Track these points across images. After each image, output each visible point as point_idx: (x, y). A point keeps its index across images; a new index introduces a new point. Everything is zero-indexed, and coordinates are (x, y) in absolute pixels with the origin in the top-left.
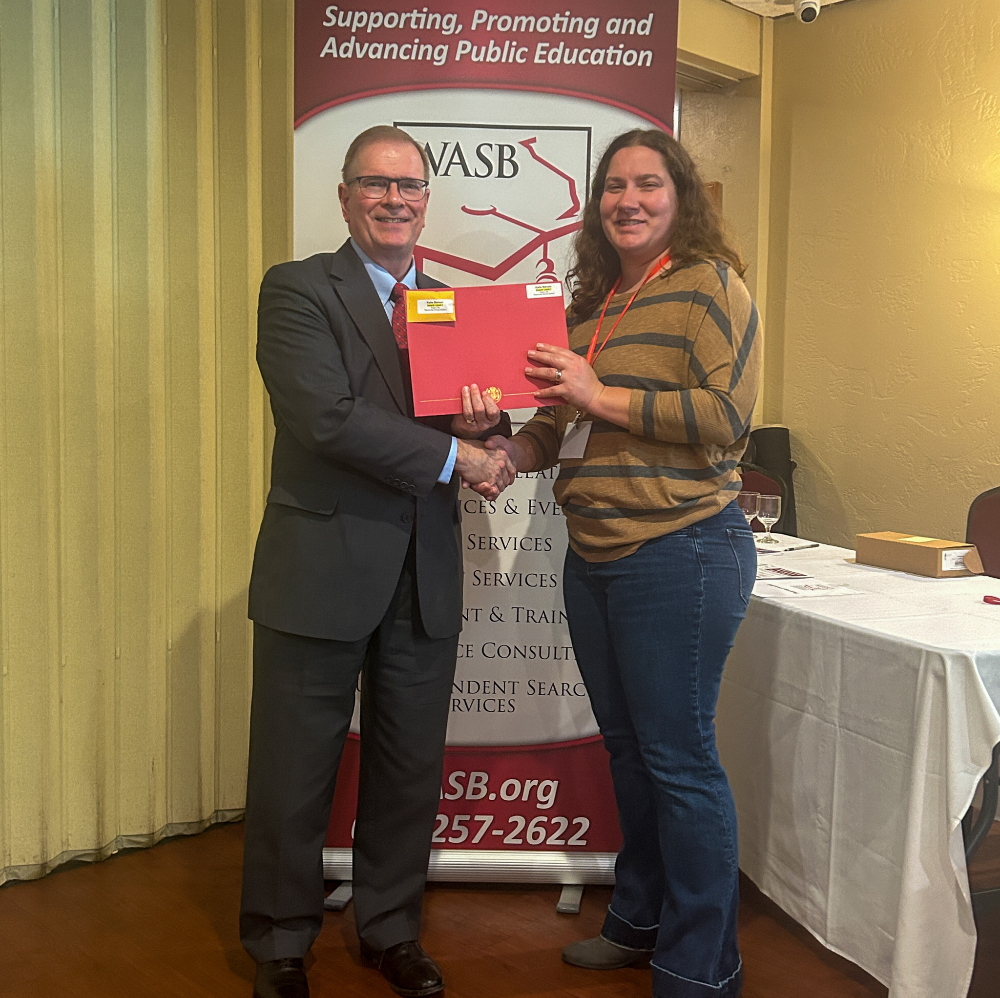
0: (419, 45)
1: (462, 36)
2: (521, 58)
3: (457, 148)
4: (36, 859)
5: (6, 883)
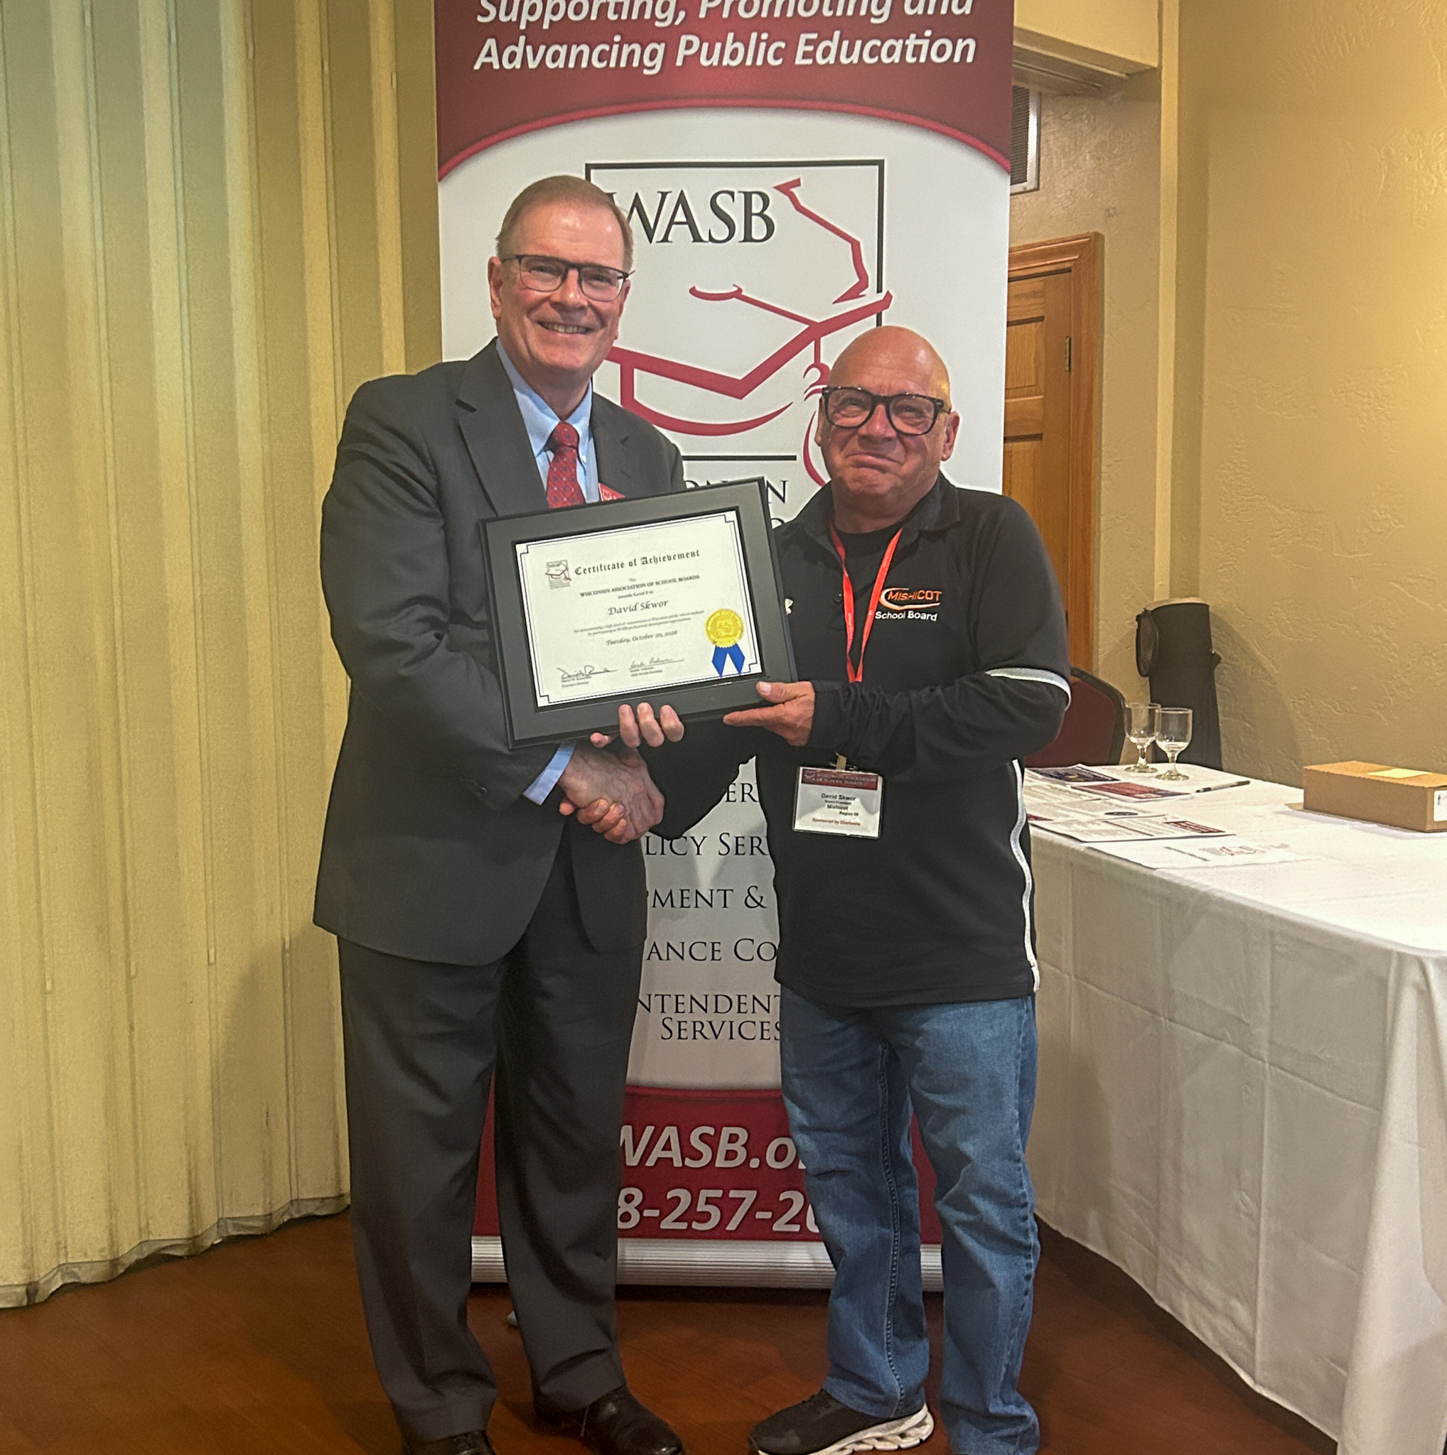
0: (621, 44)
1: (686, 28)
2: (776, 58)
3: (682, 200)
4: (104, 1254)
5: (61, 1287)
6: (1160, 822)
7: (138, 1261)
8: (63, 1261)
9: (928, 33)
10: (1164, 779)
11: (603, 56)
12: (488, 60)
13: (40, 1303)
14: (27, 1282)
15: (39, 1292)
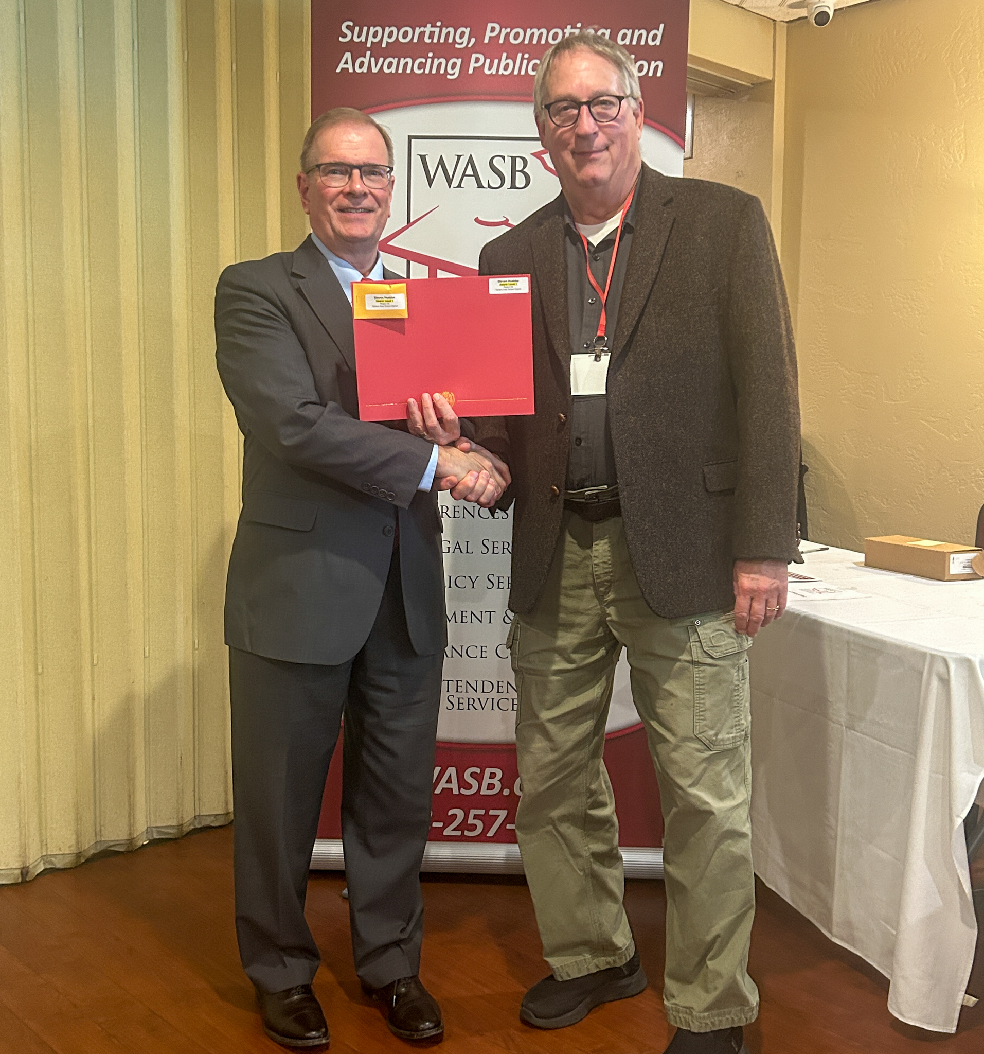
0: (432, 59)
1: (474, 49)
3: (471, 161)
4: (71, 849)
5: (44, 870)
7: (94, 855)
8: (44, 854)
11: (422, 66)
12: (346, 66)
13: (30, 881)
14: (22, 866)
15: (29, 874)
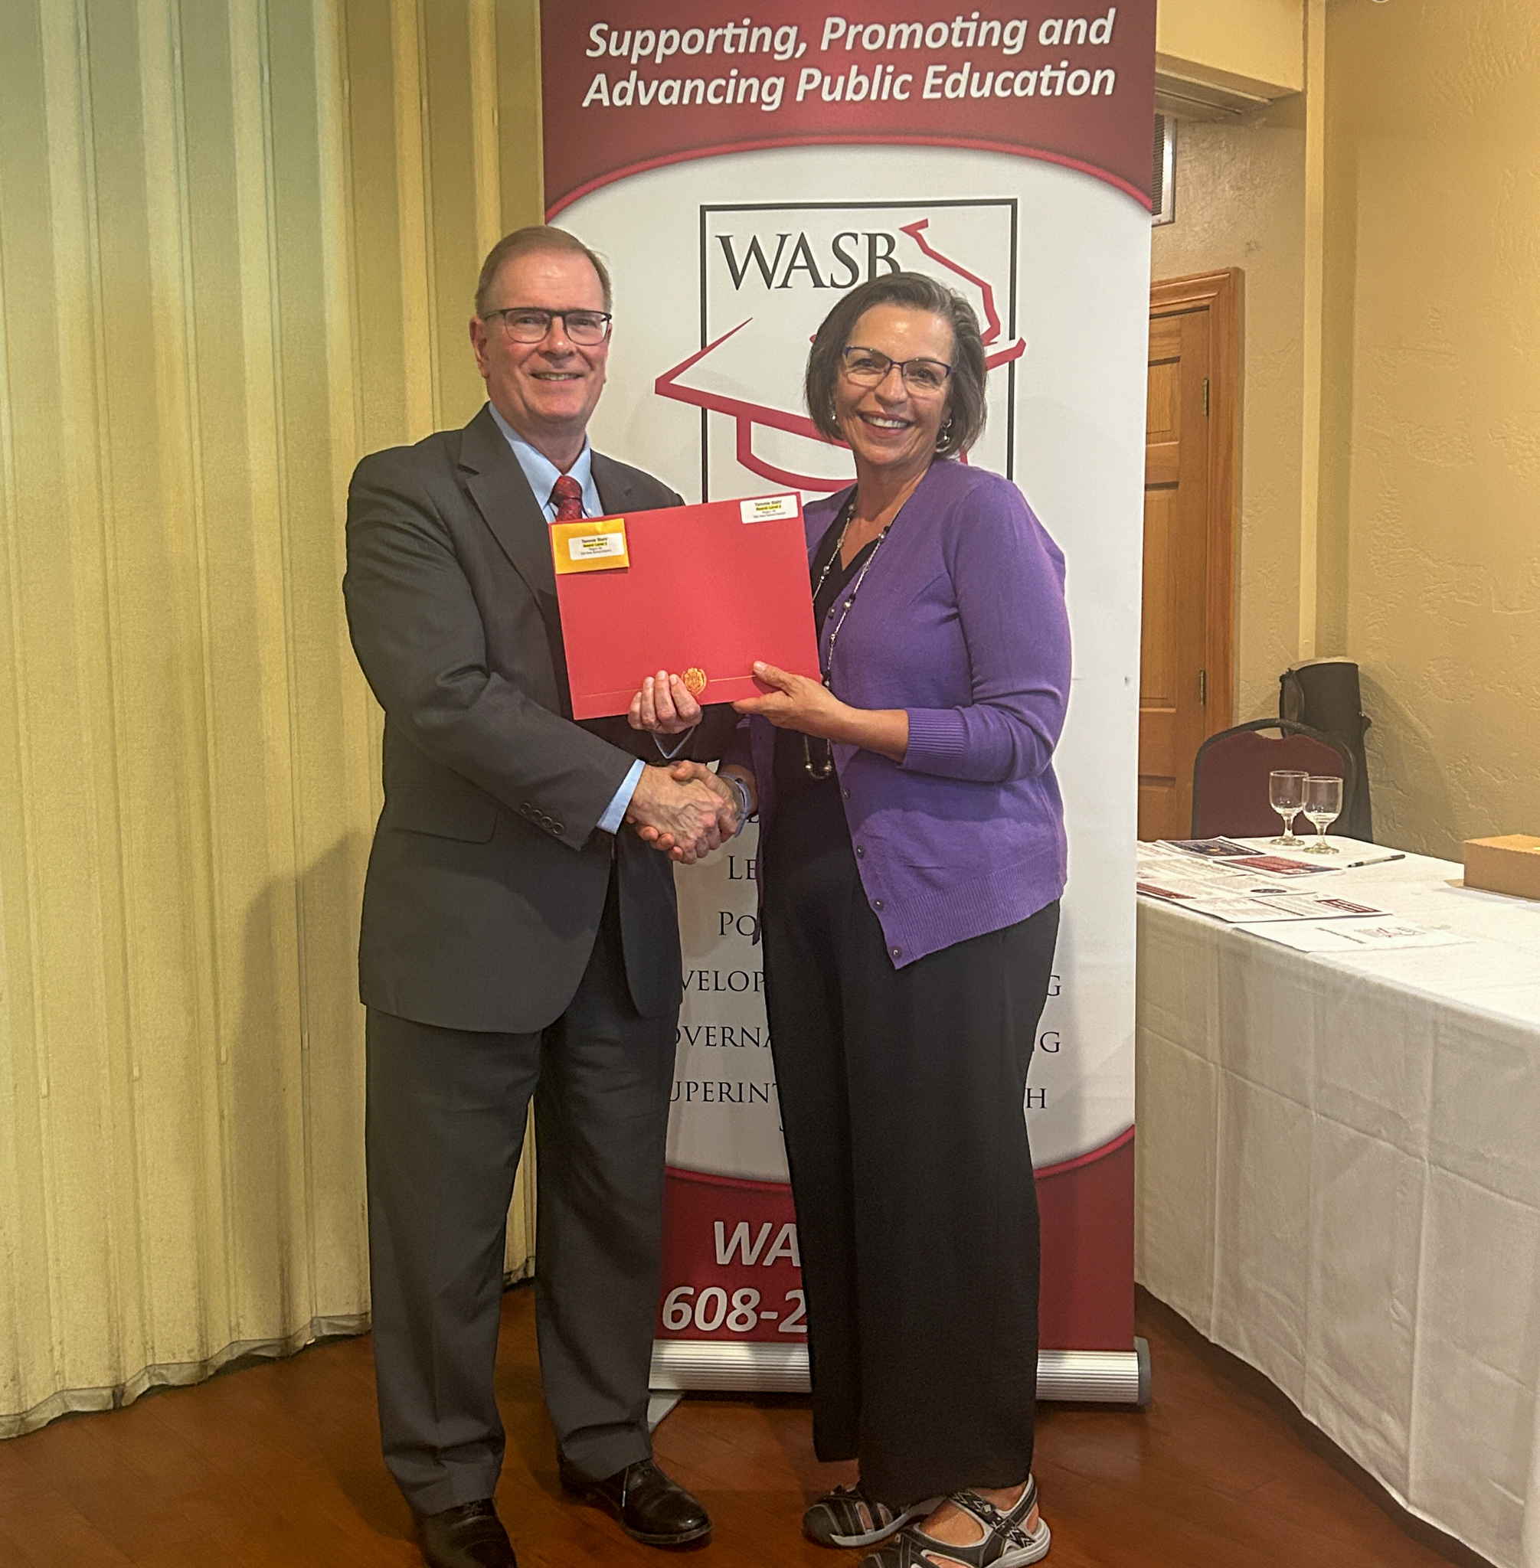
0: (738, 79)
1: (806, 61)
2: (902, 91)
3: (802, 243)
4: (192, 1354)
5: (149, 1390)
6: (1311, 901)
7: (228, 1363)
8: (150, 1362)
9: (1064, 64)
10: (1312, 852)
11: (720, 92)
12: (598, 96)
13: (127, 1407)
14: (114, 1384)
15: (126, 1395)
